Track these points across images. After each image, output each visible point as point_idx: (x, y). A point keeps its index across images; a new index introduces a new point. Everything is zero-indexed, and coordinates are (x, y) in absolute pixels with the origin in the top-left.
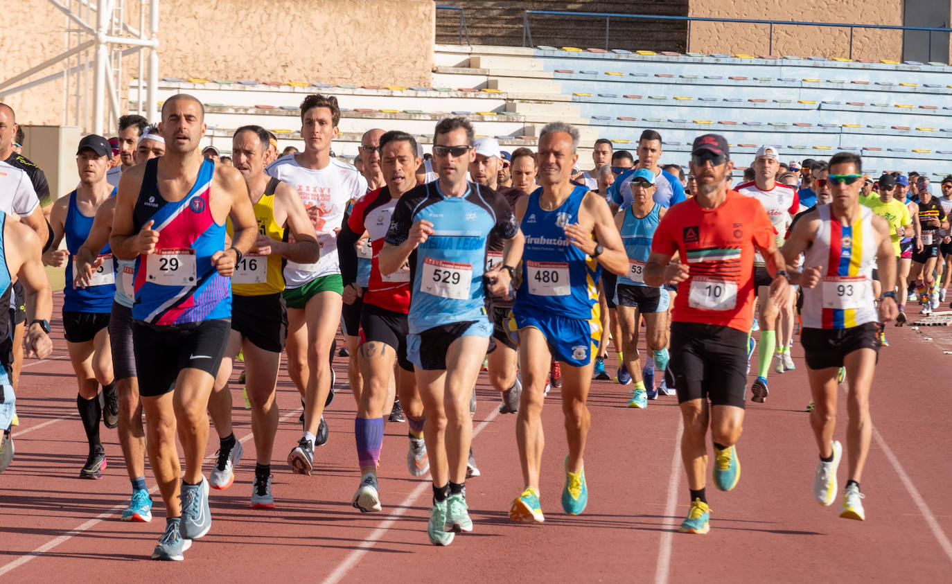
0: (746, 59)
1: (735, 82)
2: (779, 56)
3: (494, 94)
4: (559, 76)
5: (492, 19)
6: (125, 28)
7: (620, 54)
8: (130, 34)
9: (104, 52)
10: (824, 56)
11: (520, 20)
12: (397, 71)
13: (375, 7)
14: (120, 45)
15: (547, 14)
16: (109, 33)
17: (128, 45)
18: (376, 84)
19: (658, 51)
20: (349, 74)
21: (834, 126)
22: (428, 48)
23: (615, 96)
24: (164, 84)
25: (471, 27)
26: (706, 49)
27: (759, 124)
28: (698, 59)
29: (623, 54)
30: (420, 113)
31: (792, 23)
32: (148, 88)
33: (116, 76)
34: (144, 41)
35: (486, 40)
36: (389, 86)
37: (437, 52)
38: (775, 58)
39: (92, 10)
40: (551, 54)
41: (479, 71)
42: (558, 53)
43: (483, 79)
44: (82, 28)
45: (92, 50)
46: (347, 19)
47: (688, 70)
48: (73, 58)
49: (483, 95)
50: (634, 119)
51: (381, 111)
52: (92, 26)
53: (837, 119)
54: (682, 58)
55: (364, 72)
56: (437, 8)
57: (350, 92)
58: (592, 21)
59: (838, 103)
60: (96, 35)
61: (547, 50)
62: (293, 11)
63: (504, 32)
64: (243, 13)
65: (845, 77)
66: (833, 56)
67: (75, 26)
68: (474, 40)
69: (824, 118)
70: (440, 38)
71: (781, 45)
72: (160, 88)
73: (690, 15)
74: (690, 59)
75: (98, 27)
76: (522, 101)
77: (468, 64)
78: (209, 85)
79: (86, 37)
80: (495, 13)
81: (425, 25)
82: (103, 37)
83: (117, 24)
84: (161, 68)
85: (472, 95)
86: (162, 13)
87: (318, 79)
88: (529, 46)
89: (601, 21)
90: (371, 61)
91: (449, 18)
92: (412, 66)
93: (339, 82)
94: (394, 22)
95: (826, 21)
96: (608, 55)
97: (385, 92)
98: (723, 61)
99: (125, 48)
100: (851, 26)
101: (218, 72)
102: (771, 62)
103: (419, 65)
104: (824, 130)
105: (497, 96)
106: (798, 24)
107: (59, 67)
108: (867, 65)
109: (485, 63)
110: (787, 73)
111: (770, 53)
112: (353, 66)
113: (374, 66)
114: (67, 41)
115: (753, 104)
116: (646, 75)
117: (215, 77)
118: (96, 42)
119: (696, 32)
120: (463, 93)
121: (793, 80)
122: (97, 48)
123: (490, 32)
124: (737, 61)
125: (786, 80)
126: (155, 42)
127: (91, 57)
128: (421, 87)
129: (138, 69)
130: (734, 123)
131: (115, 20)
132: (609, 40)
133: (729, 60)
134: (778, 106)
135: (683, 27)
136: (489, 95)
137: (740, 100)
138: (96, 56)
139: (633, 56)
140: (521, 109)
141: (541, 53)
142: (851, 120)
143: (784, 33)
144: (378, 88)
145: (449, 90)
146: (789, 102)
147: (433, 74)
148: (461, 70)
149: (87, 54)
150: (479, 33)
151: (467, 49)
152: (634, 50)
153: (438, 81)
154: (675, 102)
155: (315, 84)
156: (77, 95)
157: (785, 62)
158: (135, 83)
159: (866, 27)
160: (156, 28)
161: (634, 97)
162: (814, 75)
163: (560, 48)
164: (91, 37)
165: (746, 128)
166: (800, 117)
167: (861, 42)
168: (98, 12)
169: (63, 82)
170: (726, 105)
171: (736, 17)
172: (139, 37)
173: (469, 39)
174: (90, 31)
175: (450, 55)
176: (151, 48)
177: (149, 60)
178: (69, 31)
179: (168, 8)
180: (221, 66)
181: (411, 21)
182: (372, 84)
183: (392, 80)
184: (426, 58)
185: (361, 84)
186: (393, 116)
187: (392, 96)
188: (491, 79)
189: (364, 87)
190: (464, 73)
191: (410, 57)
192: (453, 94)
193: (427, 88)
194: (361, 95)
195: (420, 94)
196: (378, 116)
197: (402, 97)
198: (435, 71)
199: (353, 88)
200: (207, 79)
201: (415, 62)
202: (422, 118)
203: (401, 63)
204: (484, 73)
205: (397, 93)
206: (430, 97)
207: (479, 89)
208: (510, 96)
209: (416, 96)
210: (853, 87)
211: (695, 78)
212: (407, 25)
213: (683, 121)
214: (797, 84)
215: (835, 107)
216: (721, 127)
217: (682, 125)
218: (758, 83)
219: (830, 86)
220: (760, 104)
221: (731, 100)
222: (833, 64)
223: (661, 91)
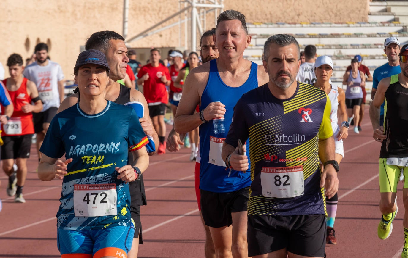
3: (397, 24)
12: (352, 15)
18: (342, 22)
20: (328, 17)
22: (366, 4)
30: (362, 34)
34: (217, 5)
36: (347, 22)
37: (371, 6)
41: (390, 13)
43: (392, 17)
44: (186, 1)
49: (392, 24)
51: (343, 34)
55: (336, 15)
57: (329, 25)
78: (263, 25)
82: (194, 4)
85: (387, 25)
87: (314, 20)
90: (339, 11)
92: (358, 12)
93: (324, 21)
97: (346, 25)
101: (267, 19)
103: (362, 12)
105: (399, 25)
109: (393, 10)
112: (331, 13)
113: (340, 14)
114: (180, 7)
117: (266, 22)
120: (383, 24)
128: (364, 21)
136: (395, 24)
144: (342, 23)
145: (376, 23)
147: (369, 16)
148: (381, 13)
151: (385, 3)
153: (371, 19)
155: (313, 22)
175: (377, 7)
180: (269, 16)
182: (340, 21)
183: (349, 19)
184: (365, 8)
185: (334, 22)
186: (349, 36)
187: (349, 27)
188: (396, 17)
189: (336, 23)
190: (383, 15)
191: (357, 8)
192: (378, 25)
193: (366, 22)
194: (334, 27)
195: (362, 25)
196: (342, 36)
197: (354, 27)
198: (370, 14)
199: (331, 24)
200: (262, 23)
201: (360, 11)
202: (363, 36)
203: (353, 11)
204: (393, 14)
205: (351, 25)
206: (367, 27)
207: (390, 22)
208: (405, 25)
209: (360, 26)
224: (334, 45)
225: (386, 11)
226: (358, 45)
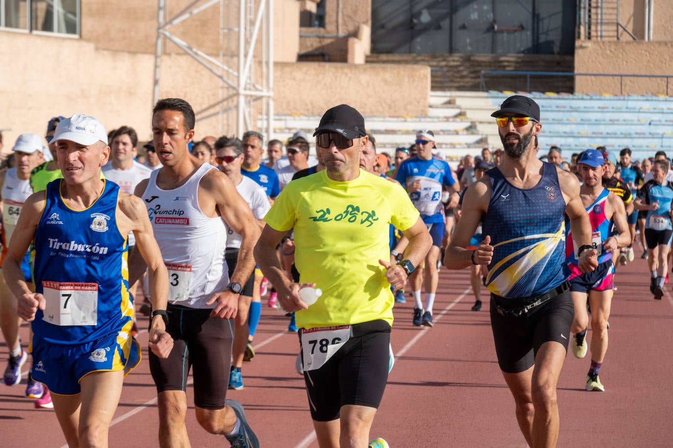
0: (607, 96)
1: (602, 110)
2: (626, 94)
3: (464, 119)
5: (463, 77)
6: (254, 86)
7: (535, 95)
8: (257, 90)
9: (242, 100)
10: (652, 94)
11: (478, 77)
12: (409, 107)
13: (395, 71)
14: (251, 96)
15: (495, 73)
16: (245, 89)
17: (256, 96)
18: (397, 115)
19: (558, 92)
20: (381, 109)
21: (658, 134)
22: (427, 94)
24: (277, 117)
25: (452, 81)
26: (585, 91)
27: (615, 134)
28: (580, 96)
29: (538, 95)
31: (634, 76)
32: (268, 120)
33: (250, 113)
34: (264, 93)
35: (460, 88)
36: (404, 116)
37: (432, 96)
38: (624, 96)
39: (234, 76)
40: (496, 96)
41: (455, 106)
42: (500, 95)
43: (457, 111)
44: (230, 87)
45: (235, 99)
46: (380, 78)
47: (575, 103)
48: (225, 103)
49: (458, 119)
51: (400, 131)
52: (235, 85)
53: (660, 130)
54: (571, 96)
55: (390, 107)
56: (432, 71)
57: (382, 119)
58: (520, 77)
59: (660, 121)
60: (237, 90)
61: (494, 93)
62: (349, 75)
63: (470, 84)
64: (321, 76)
65: (664, 106)
66: (656, 94)
67: (226, 85)
68: (452, 89)
69: (653, 129)
70: (433, 88)
71: (627, 88)
72: (275, 120)
73: (576, 72)
74: (576, 97)
75: (239, 85)
76: (481, 123)
78: (303, 117)
79: (232, 92)
80: (465, 73)
81: (424, 81)
82: (242, 91)
83: (250, 84)
84: (275, 109)
85: (451, 120)
86: (275, 77)
87: (365, 113)
88: (483, 91)
89: (525, 77)
90: (394, 102)
91: (438, 77)
92: (417, 104)
93: (376, 114)
94: (406, 79)
95: (653, 74)
97: (402, 119)
98: (595, 98)
99: (254, 98)
100: (667, 77)
101: (308, 110)
102: (622, 98)
103: (421, 104)
104: (653, 136)
105: (466, 120)
106: (637, 76)
107: (217, 109)
109: (459, 102)
110: (631, 104)
111: (621, 93)
112: (384, 105)
113: (395, 105)
114: (222, 94)
115: (612, 122)
116: (551, 107)
117: (306, 113)
118: (237, 94)
119: (579, 81)
120: (447, 119)
121: (635, 108)
122: (238, 98)
123: (462, 84)
124: (603, 98)
125: (631, 108)
126: (271, 94)
127: (235, 103)
128: (423, 115)
129: (261, 109)
130: (602, 133)
131: (248, 81)
132: (530, 87)
133: (598, 97)
134: (626, 122)
135: (572, 79)
136: (462, 120)
137: (604, 120)
138: (238, 102)
139: (543, 96)
140: (480, 127)
141: (491, 95)
142: (668, 130)
143: (629, 82)
144: (398, 117)
145: (438, 118)
146: (633, 120)
147: (430, 109)
148: (445, 106)
149: (233, 101)
150: (456, 85)
151: (448, 94)
152: (544, 92)
153: (432, 112)
154: (567, 122)
156: (228, 125)
157: (630, 98)
158: (260, 117)
160: (271, 85)
162: (646, 105)
163: (501, 92)
164: (234, 92)
165: (608, 136)
166: (639, 129)
168: (238, 78)
169: (220, 117)
170: (597, 122)
171: (602, 72)
172: (261, 91)
173: (450, 88)
174: (234, 88)
175: (439, 97)
176: (269, 97)
177: (268, 105)
178: (222, 88)
179: (278, 74)
180: (310, 107)
181: (416, 79)
182: (395, 115)
183: (406, 112)
184: (425, 99)
185: (388, 115)
186: (407, 133)
187: (406, 121)
188: (463, 111)
189: (390, 117)
190: (447, 108)
191: (416, 99)
192: (441, 119)
193: (426, 116)
194: (389, 121)
195: (423, 120)
196: (399, 133)
197: (412, 122)
198: (431, 107)
199: (384, 117)
200: (302, 114)
201: (419, 102)
203: (411, 103)
204: (458, 107)
205: (409, 119)
206: (428, 122)
207: (456, 116)
208: (474, 120)
209: (420, 121)
210: (669, 111)
211: (579, 108)
212: (414, 81)
213: (573, 133)
214: (637, 110)
215: (658, 123)
216: (594, 135)
217: (572, 135)
218: (614, 110)
219: (656, 111)
220: (616, 122)
221: (600, 120)
222: (657, 98)
223: (559, 116)
224: (389, 144)
225: (450, 103)
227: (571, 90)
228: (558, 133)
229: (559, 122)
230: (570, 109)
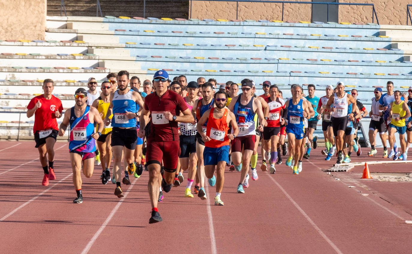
0: (223, 22)
1: (218, 35)
2: (242, 20)
3: (81, 43)
4: (117, 33)
7: (151, 20)
10: (267, 19)
12: (26, 31)
18: (14, 39)
19: (174, 18)
21: (274, 59)
22: (43, 18)
23: (149, 44)
25: (66, 6)
26: (200, 16)
27: (231, 59)
28: (196, 22)
29: (154, 20)
30: (39, 55)
31: (249, 1)
35: (74, 13)
36: (21, 40)
37: (48, 20)
38: (240, 21)
40: (113, 20)
41: (72, 31)
42: (117, 20)
43: (74, 35)
47: (191, 29)
49: (75, 44)
50: (160, 57)
51: (16, 54)
53: (276, 55)
54: (187, 22)
55: (7, 31)
59: (276, 46)
61: (110, 18)
63: (85, 9)
65: (280, 31)
66: (272, 19)
68: (68, 13)
69: (268, 55)
70: (49, 13)
71: (243, 14)
74: (192, 23)
76: (97, 47)
77: (66, 27)
81: (41, 5)
85: (68, 44)
88: (100, 16)
90: (11, 26)
92: (34, 28)
94: (23, 3)
96: (145, 21)
97: (19, 43)
98: (210, 23)
100: (283, 2)
102: (237, 23)
103: (38, 28)
104: (268, 62)
105: (83, 45)
108: (292, 24)
109: (75, 26)
110: (247, 29)
111: (237, 18)
113: (12, 29)
115: (228, 48)
116: (167, 32)
120: (64, 43)
121: (250, 34)
123: (77, 8)
124: (218, 23)
125: (246, 34)
128: (39, 40)
130: (218, 59)
133: (214, 23)
134: (242, 48)
135: (187, 4)
136: (78, 44)
137: (220, 45)
139: (159, 21)
140: (96, 52)
141: (107, 20)
142: (284, 56)
143: (244, 7)
144: (14, 41)
145: (55, 42)
146: (248, 46)
147: (47, 34)
148: (62, 30)
150: (71, 9)
151: (65, 18)
152: (160, 18)
153: (48, 36)
154: (183, 47)
157: (246, 23)
159: (290, 2)
161: (160, 44)
162: (262, 31)
163: (118, 17)
165: (224, 61)
166: (255, 54)
167: (288, 11)
170: (213, 48)
173: (66, 13)
175: (55, 22)
181: (33, 3)
182: (11, 39)
183: (23, 37)
184: (41, 23)
185: (5, 39)
186: (24, 57)
187: (23, 46)
188: (79, 35)
189: (7, 41)
190: (63, 32)
191: (32, 23)
192: (58, 44)
193: (43, 40)
194: (5, 45)
195: (39, 44)
196: (15, 57)
197: (29, 46)
198: (47, 31)
201: (35, 26)
202: (40, 57)
203: (27, 27)
204: (75, 32)
205: (26, 44)
206: (45, 46)
207: (73, 41)
208: (90, 45)
209: (37, 45)
210: (285, 37)
211: (195, 33)
212: (30, 5)
213: (189, 58)
214: (253, 36)
215: (274, 48)
216: (210, 61)
217: (188, 60)
218: (230, 35)
219: (271, 36)
220: (231, 48)
221: (215, 46)
222: (273, 24)
223: (175, 41)
224: (6, 68)
226: (35, 68)
227: (185, 15)
228: (175, 58)
229: (176, 47)
230: (187, 35)
